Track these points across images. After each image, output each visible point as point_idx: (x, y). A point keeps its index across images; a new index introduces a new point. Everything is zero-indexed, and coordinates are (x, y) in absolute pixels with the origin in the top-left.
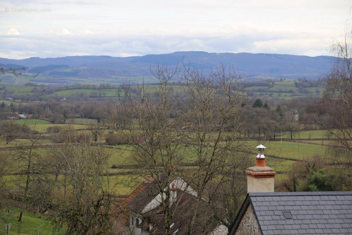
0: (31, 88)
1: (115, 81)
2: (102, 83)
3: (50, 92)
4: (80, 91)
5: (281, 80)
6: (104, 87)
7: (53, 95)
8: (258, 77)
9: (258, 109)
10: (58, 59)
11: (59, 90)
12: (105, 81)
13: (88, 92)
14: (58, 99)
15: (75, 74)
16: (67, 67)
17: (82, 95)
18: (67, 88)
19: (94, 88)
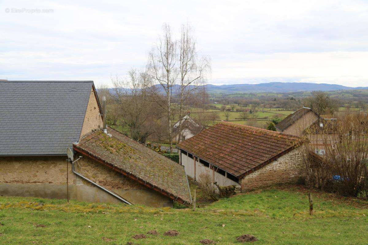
0: (221, 94)
1: (248, 92)
2: (244, 92)
3: (227, 95)
4: (236, 95)
5: (306, 91)
6: (245, 94)
7: (228, 96)
8: (299, 91)
9: (292, 101)
10: (232, 85)
11: (230, 95)
12: (246, 92)
13: (239, 96)
14: (229, 98)
15: (237, 90)
16: (234, 88)
17: (237, 97)
18: (233, 94)
19: (241, 94)
